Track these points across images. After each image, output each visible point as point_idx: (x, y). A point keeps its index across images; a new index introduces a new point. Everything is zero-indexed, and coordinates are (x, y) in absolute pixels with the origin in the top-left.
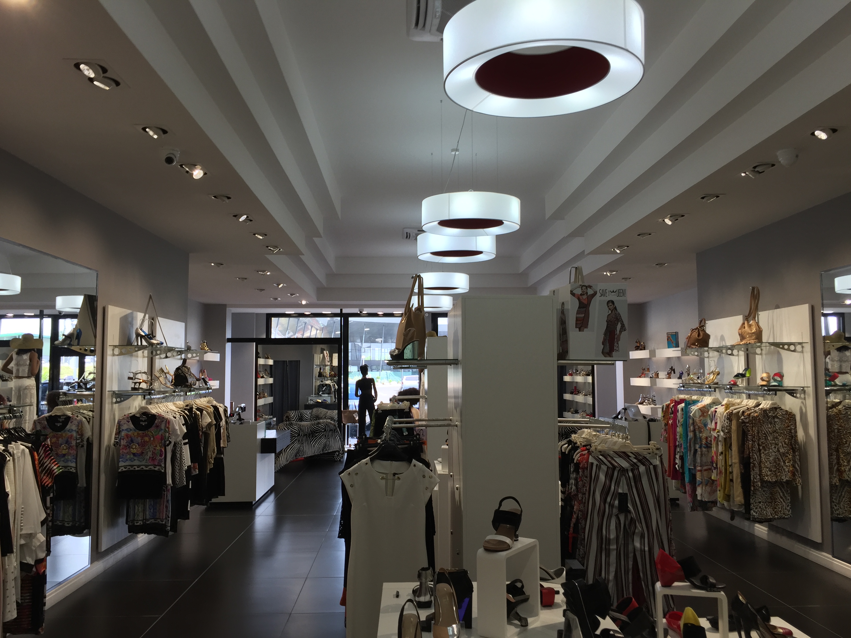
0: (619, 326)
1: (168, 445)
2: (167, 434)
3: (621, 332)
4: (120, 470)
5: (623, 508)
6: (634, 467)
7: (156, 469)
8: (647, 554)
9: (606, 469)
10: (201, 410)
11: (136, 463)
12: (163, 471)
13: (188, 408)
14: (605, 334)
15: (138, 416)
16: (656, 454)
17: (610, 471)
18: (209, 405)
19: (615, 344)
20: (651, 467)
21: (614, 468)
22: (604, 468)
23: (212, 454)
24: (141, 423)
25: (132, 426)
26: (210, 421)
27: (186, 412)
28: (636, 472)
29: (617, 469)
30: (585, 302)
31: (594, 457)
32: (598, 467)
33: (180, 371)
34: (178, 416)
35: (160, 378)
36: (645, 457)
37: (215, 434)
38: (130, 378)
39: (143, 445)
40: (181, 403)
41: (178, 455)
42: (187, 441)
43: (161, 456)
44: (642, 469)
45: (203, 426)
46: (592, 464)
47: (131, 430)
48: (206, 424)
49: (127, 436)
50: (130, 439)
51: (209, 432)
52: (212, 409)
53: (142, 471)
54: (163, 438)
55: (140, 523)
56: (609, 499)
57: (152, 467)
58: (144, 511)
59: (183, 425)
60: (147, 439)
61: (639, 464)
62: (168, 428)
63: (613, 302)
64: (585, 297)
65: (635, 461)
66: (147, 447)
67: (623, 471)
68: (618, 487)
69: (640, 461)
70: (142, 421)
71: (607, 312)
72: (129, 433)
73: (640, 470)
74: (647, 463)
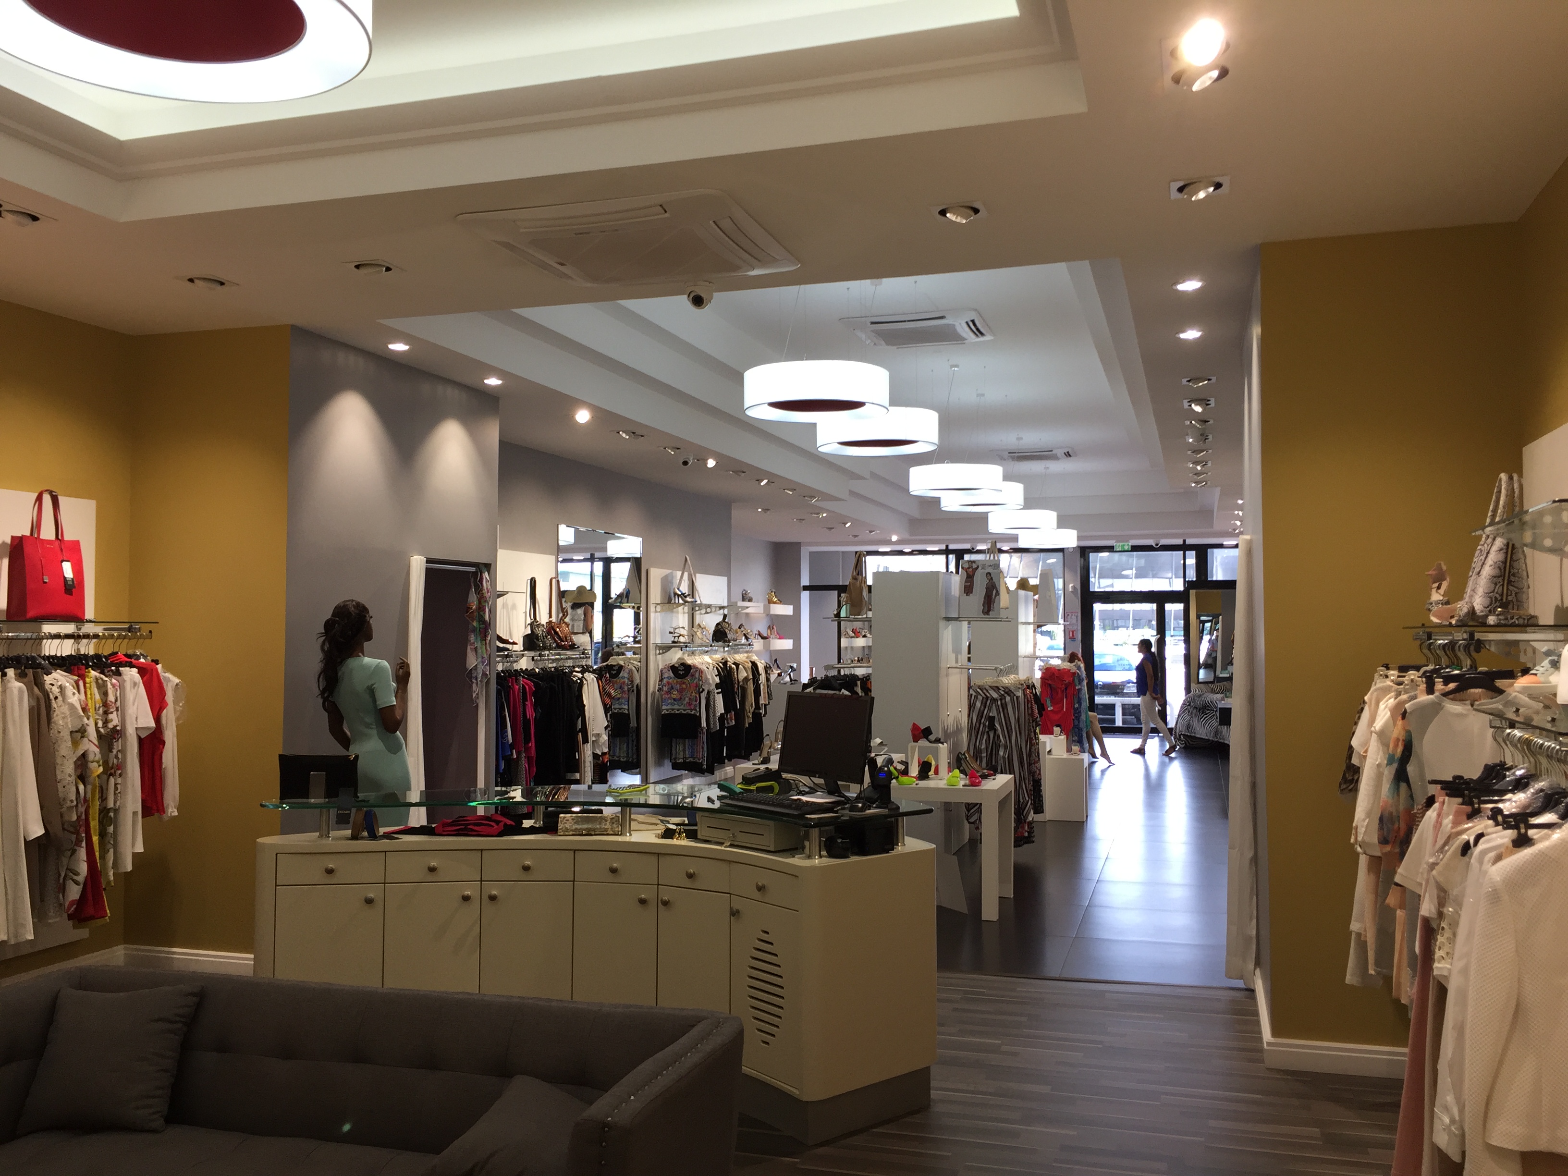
1: (702, 692)
2: (701, 682)
3: (995, 596)
4: (663, 713)
5: (992, 727)
6: (1002, 698)
7: (693, 713)
8: (1007, 760)
9: (981, 698)
10: (737, 665)
11: (676, 707)
12: (698, 715)
13: (723, 661)
14: (985, 598)
15: (677, 665)
16: (1019, 688)
17: (984, 701)
18: (748, 660)
19: (992, 606)
20: (1015, 697)
21: (987, 698)
22: (980, 698)
23: (750, 707)
24: (679, 672)
25: (672, 675)
26: (746, 675)
27: (721, 664)
28: (1003, 701)
29: (990, 699)
30: (971, 574)
31: (973, 690)
32: (976, 697)
33: (720, 627)
34: (711, 668)
35: (698, 633)
36: (1011, 691)
37: (752, 689)
38: (671, 633)
39: (681, 691)
40: (718, 656)
41: (712, 703)
42: (720, 690)
43: (696, 701)
45: (740, 680)
46: (972, 695)
47: (671, 678)
48: (742, 678)
49: (668, 683)
50: (670, 686)
51: (746, 686)
52: (750, 665)
53: (681, 714)
54: (697, 686)
55: (681, 760)
56: (982, 721)
57: (689, 711)
58: (684, 750)
59: (716, 676)
60: (684, 686)
61: (1006, 695)
62: (702, 677)
63: (990, 574)
64: (971, 570)
65: (1003, 693)
66: (684, 694)
67: (994, 700)
68: (990, 713)
69: (1006, 693)
70: (680, 670)
71: (986, 581)
72: (670, 681)
73: (1007, 700)
74: (1012, 695)
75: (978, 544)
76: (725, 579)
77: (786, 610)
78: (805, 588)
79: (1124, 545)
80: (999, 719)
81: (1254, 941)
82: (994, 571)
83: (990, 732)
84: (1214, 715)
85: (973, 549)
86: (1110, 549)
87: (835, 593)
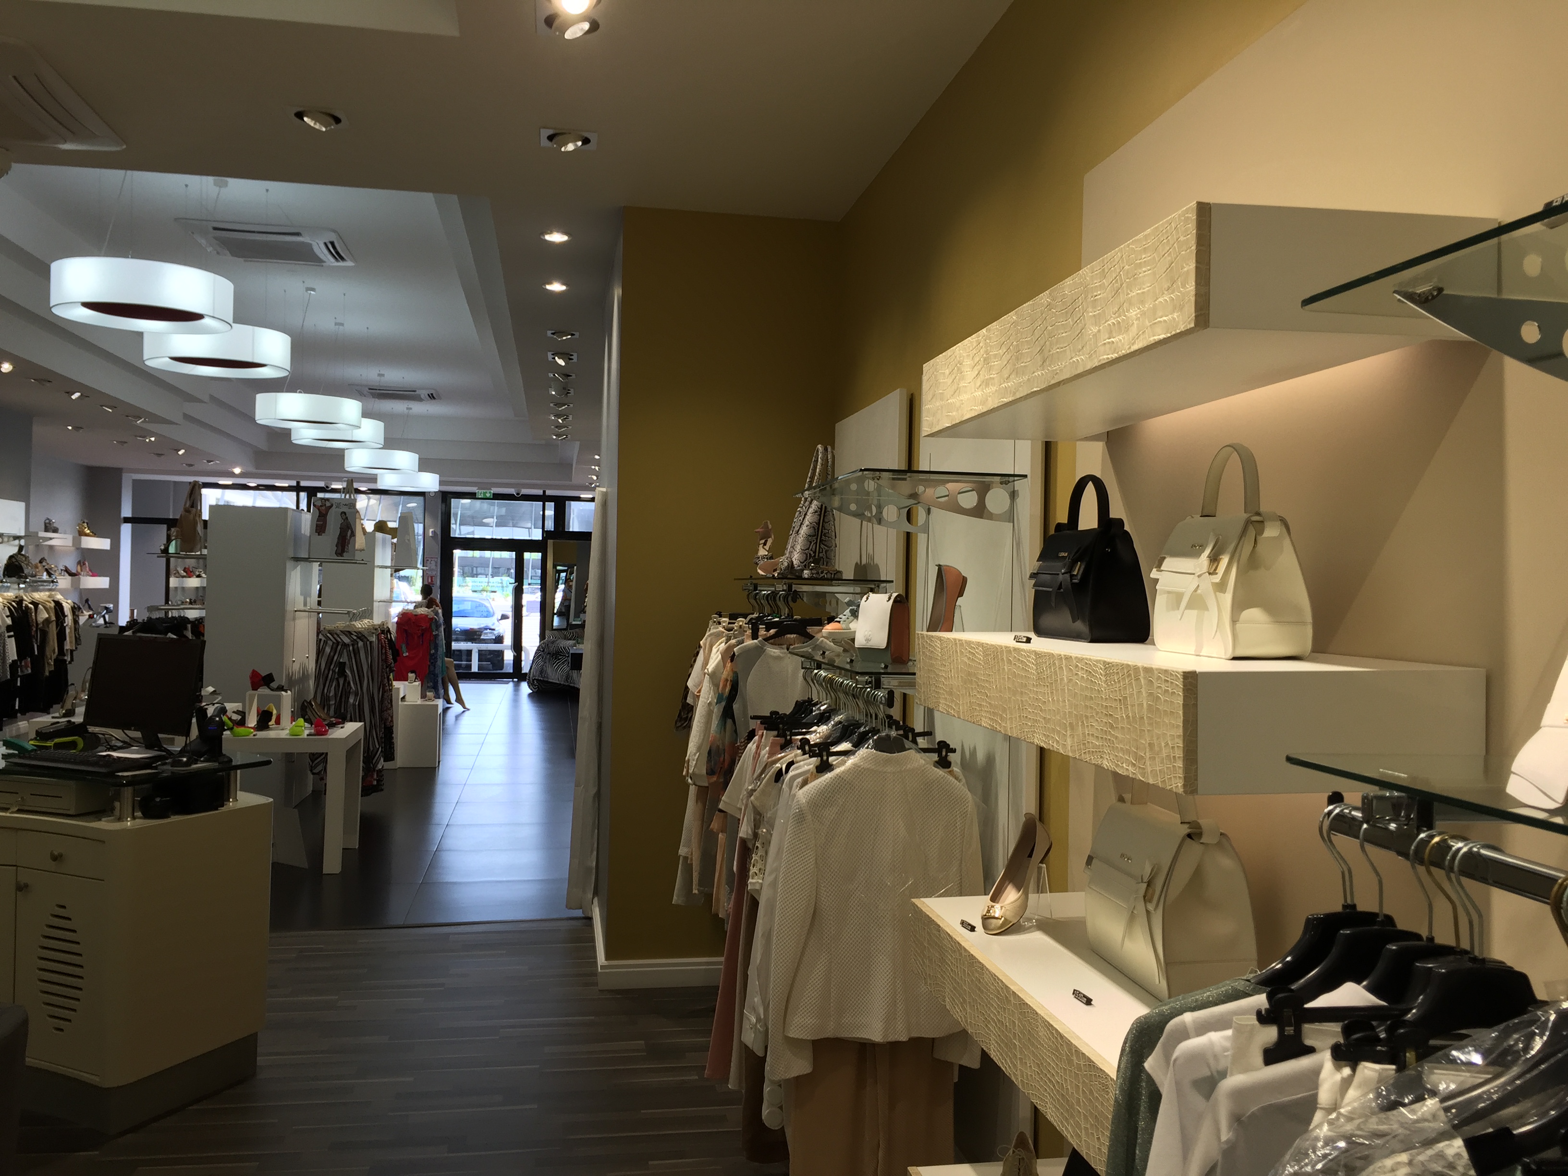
0: (350, 532)
3: (351, 537)
5: (342, 673)
6: (354, 643)
8: (357, 707)
9: (332, 644)
10: (36, 604)
13: (17, 600)
14: (338, 538)
16: (373, 633)
17: (335, 646)
18: (49, 599)
19: (346, 547)
20: (368, 643)
21: (338, 643)
22: (330, 643)
23: (52, 653)
26: (47, 616)
27: (14, 603)
28: (355, 647)
29: (340, 644)
30: (324, 512)
31: (323, 635)
32: (326, 643)
36: (364, 636)
37: (55, 633)
40: (11, 594)
42: (12, 633)
44: (361, 644)
45: (39, 622)
46: (321, 640)
48: (42, 620)
51: (47, 629)
52: (53, 604)
56: (332, 667)
59: (7, 617)
61: (358, 640)
63: (345, 513)
64: (323, 508)
65: (355, 638)
67: (345, 645)
68: (340, 658)
69: (358, 638)
71: (340, 521)
73: (359, 645)
74: (365, 640)
75: (333, 483)
76: (22, 505)
77: (102, 544)
78: (127, 520)
79: (486, 492)
80: (350, 665)
81: (594, 871)
82: (350, 510)
83: (340, 679)
84: (566, 660)
85: (327, 487)
86: (472, 496)
87: (165, 527)
